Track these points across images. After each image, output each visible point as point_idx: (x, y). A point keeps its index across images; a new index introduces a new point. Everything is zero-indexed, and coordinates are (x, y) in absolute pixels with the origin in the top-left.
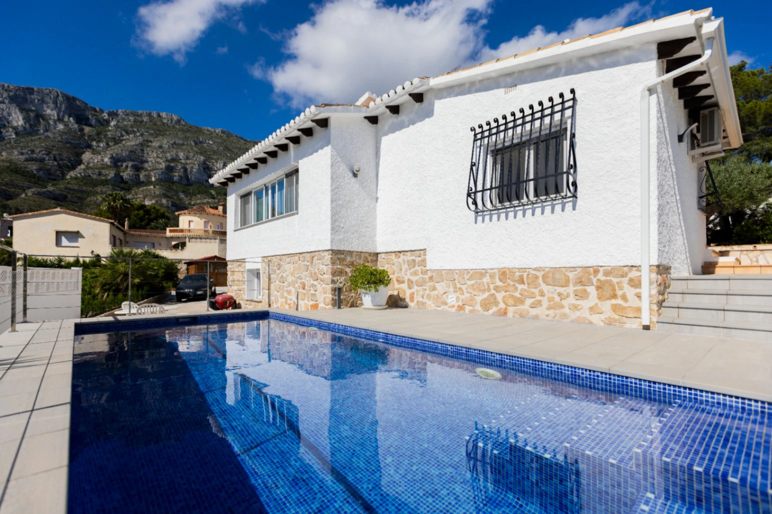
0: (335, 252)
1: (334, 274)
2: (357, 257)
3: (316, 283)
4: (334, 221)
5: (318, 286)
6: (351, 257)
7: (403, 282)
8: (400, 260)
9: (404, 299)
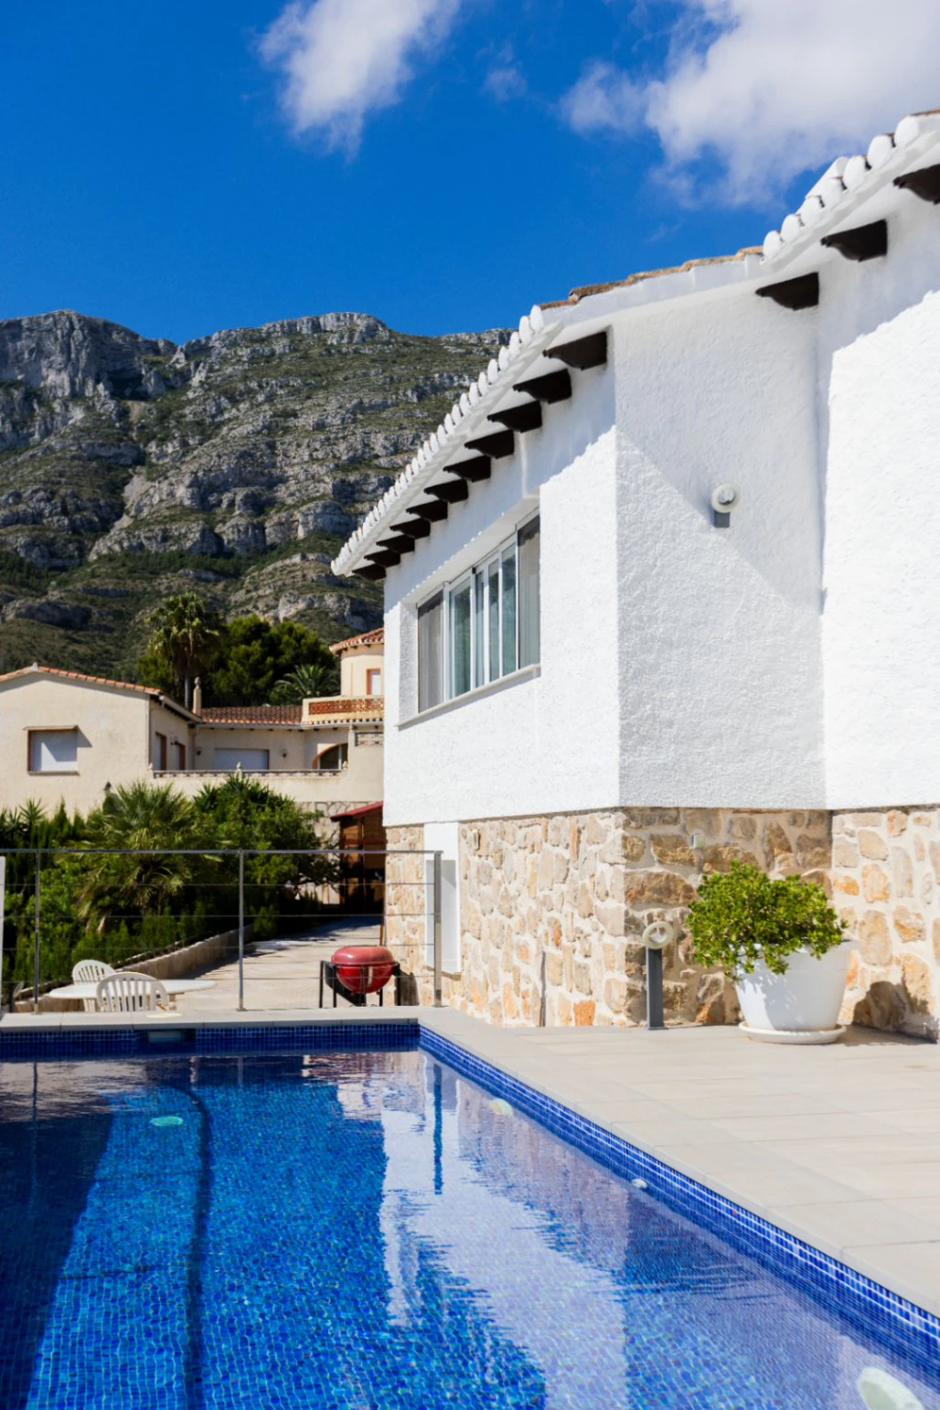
0: (634, 816)
1: (634, 897)
2: (737, 830)
3: (586, 925)
4: (629, 707)
5: (594, 938)
6: (711, 830)
7: (920, 933)
8: (906, 842)
9: (924, 1003)
